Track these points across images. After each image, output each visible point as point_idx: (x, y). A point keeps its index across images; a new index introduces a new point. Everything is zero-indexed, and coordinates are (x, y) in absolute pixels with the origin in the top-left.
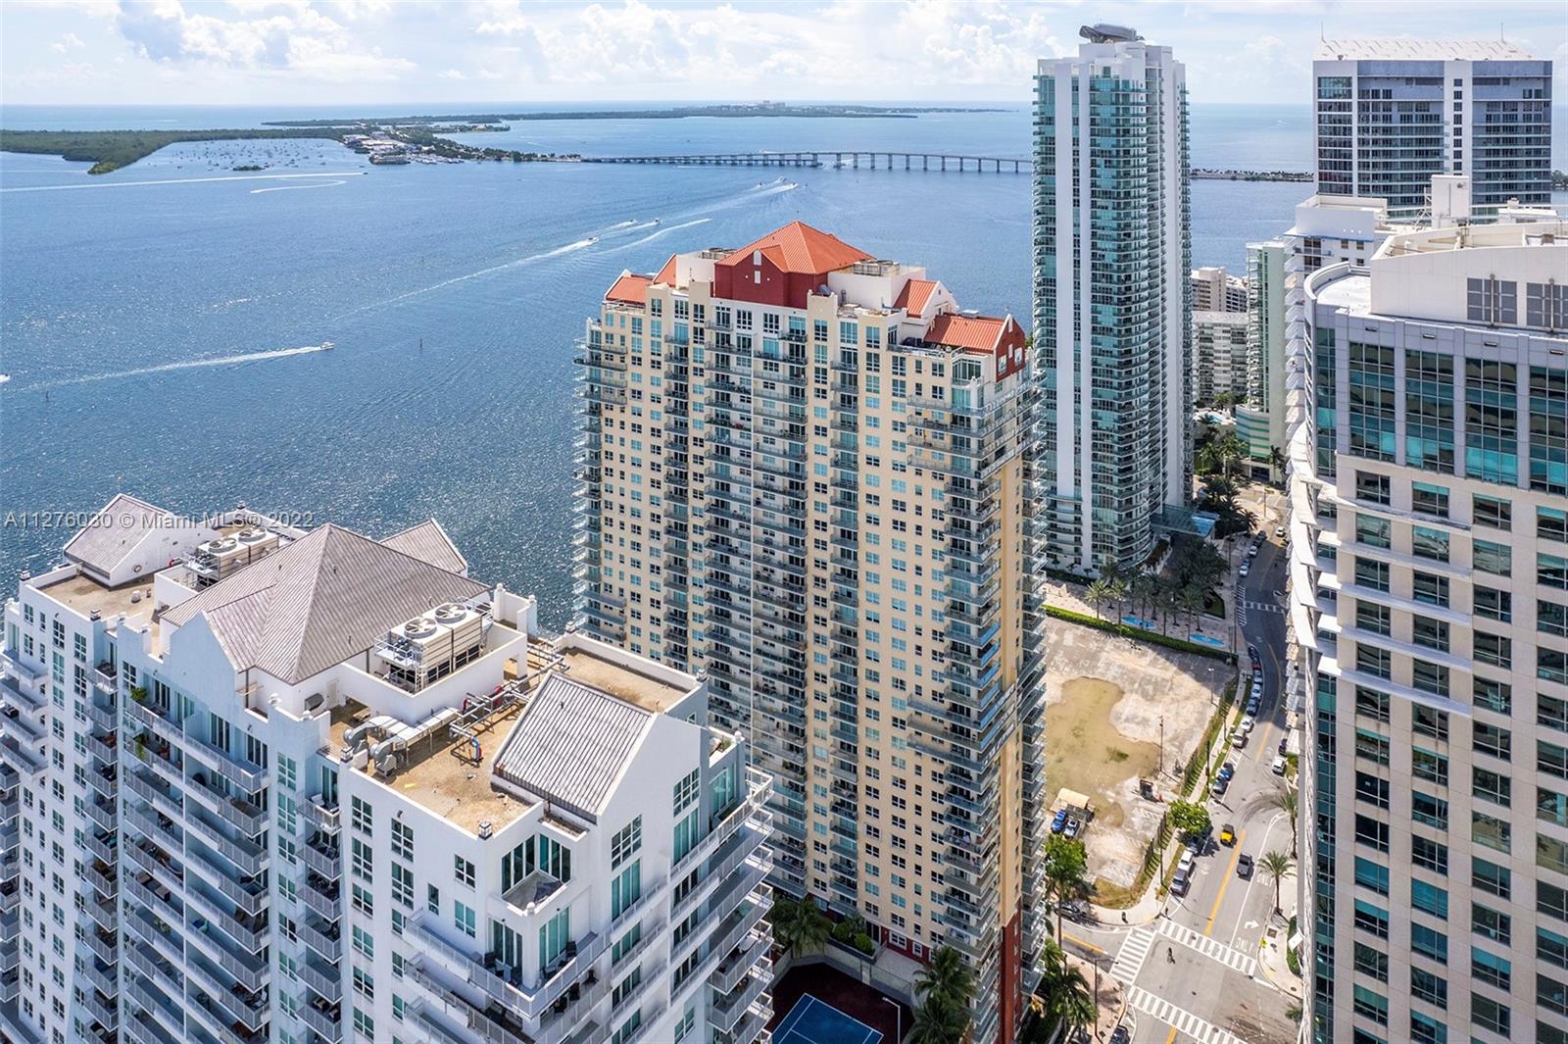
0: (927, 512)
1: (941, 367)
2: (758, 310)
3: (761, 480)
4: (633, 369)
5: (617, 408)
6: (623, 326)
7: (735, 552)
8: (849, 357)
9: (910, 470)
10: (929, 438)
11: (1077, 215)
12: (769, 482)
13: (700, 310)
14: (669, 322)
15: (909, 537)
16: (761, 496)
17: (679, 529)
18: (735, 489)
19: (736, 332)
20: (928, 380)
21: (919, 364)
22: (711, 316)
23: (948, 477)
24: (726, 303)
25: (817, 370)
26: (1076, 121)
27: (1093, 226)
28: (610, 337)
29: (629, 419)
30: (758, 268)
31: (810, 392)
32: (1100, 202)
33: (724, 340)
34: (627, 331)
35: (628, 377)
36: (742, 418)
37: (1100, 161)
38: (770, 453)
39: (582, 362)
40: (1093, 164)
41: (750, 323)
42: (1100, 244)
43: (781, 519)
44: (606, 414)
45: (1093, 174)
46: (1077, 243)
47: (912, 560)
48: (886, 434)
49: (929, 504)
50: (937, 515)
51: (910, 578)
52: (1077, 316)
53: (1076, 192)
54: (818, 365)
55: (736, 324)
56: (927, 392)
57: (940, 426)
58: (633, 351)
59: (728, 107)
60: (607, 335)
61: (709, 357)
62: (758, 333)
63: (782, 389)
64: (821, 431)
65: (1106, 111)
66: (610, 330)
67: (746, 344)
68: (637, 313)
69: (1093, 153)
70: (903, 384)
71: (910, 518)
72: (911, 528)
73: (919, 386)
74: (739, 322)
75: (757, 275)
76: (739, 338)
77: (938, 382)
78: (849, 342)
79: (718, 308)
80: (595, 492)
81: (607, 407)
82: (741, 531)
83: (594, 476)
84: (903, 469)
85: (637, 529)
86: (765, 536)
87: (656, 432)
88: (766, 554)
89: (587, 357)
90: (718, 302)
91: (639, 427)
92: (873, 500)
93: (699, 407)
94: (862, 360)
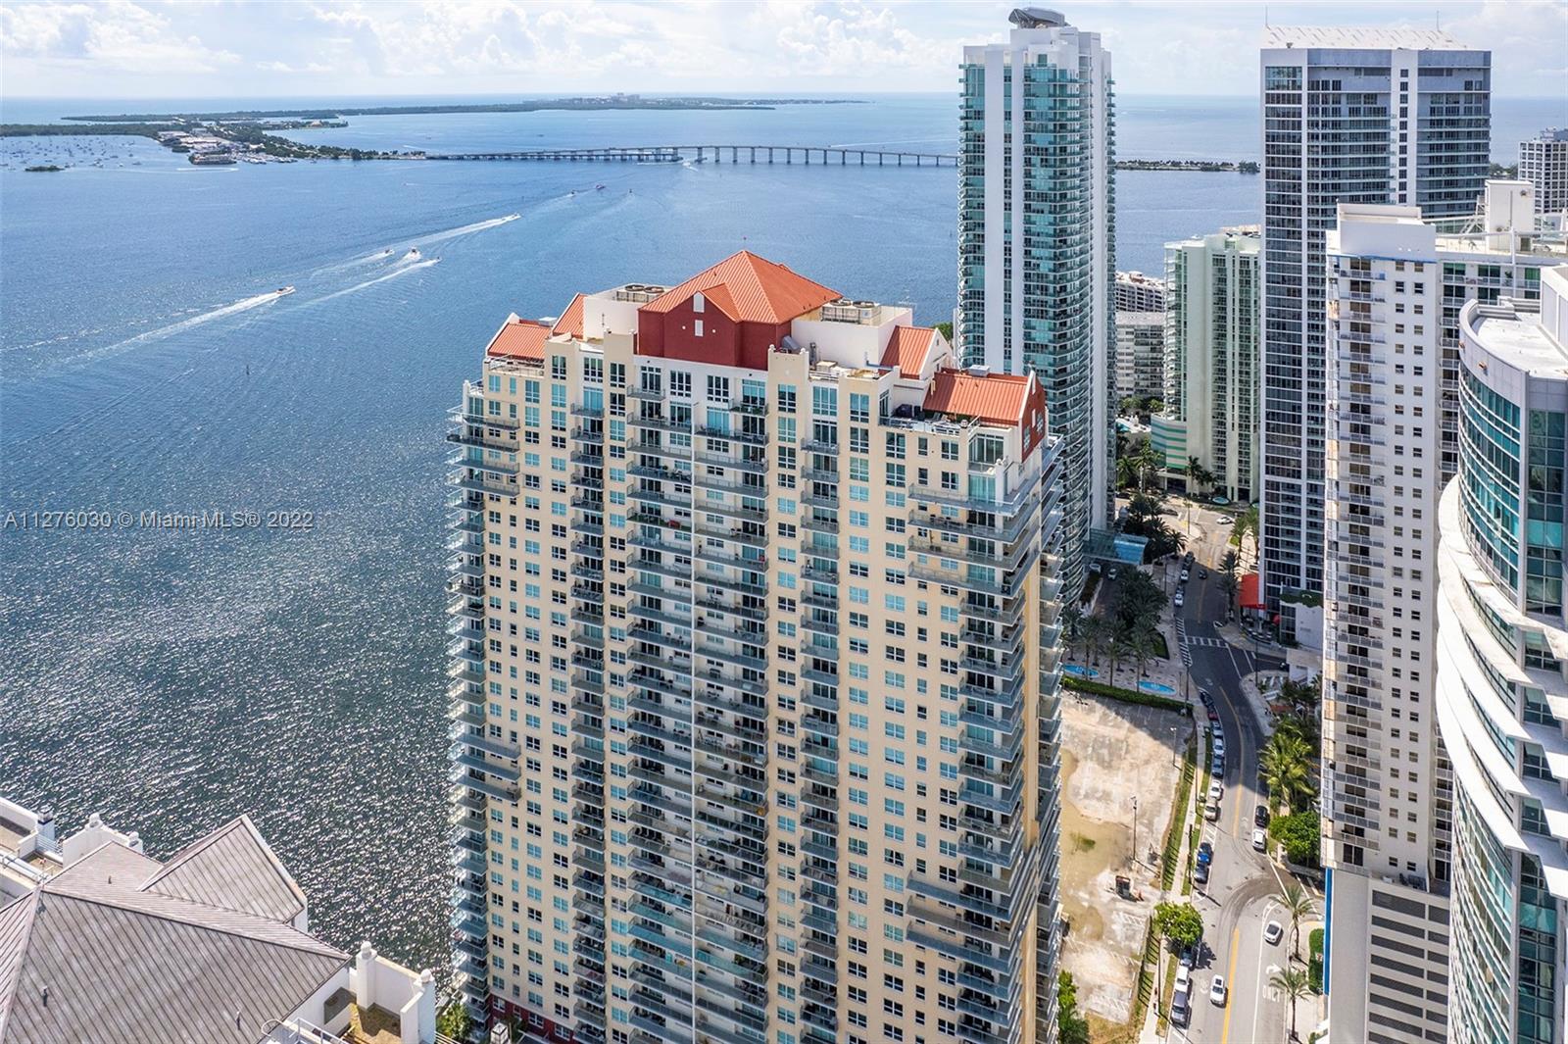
0: (934, 637)
1: (955, 448)
2: (700, 372)
3: (705, 596)
4: (526, 448)
5: (505, 499)
6: (513, 392)
7: (668, 686)
8: (825, 433)
9: (912, 583)
10: (938, 540)
11: (1008, 219)
12: (715, 596)
13: (619, 372)
14: (576, 387)
15: (909, 668)
16: (704, 615)
17: (591, 657)
18: (668, 606)
19: (668, 401)
20: (936, 464)
21: (923, 444)
22: (634, 379)
23: (963, 592)
24: (655, 362)
25: (782, 450)
26: (1008, 116)
27: (1027, 231)
28: (495, 406)
29: (522, 513)
30: (699, 316)
31: (771, 479)
32: (1034, 205)
33: (651, 411)
34: (519, 398)
35: (520, 458)
36: (678, 513)
37: (1036, 159)
38: (718, 559)
39: (457, 439)
40: (1028, 162)
41: (688, 388)
42: (1035, 251)
43: (732, 645)
44: (491, 506)
45: (1028, 174)
46: (1008, 250)
47: (913, 700)
48: (878, 535)
49: (936, 626)
50: (947, 640)
51: (910, 721)
52: (1008, 332)
53: (1008, 194)
54: (783, 444)
55: (669, 390)
56: (935, 480)
57: (955, 526)
58: (527, 424)
60: (491, 403)
61: (633, 433)
62: (700, 402)
63: (733, 476)
64: (786, 530)
65: (1043, 104)
66: (494, 397)
67: (682, 416)
68: (532, 374)
69: (1027, 151)
70: (901, 469)
71: (910, 643)
72: (911, 658)
73: (923, 473)
74: (673, 386)
75: (699, 326)
76: (673, 408)
77: (949, 466)
78: (825, 413)
79: (644, 368)
80: (476, 607)
81: (492, 498)
82: (678, 661)
83: (475, 587)
84: (901, 580)
85: (534, 656)
86: (711, 666)
87: (559, 531)
88: (712, 690)
89: (464, 433)
90: (645, 360)
91: (537, 523)
92: (859, 620)
93: (618, 498)
94: (843, 437)
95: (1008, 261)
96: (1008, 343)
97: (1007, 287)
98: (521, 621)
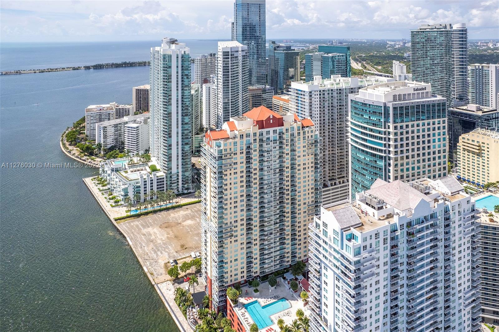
2: (271, 130)
4: (233, 157)
10: (311, 147)
18: (265, 178)
19: (265, 137)
22: (258, 134)
23: (314, 154)
24: (263, 130)
25: (286, 140)
26: (177, 67)
27: (182, 95)
29: (233, 171)
30: (271, 119)
31: (284, 146)
33: (261, 140)
34: (232, 147)
35: (232, 159)
36: (267, 159)
37: (185, 77)
40: (182, 78)
41: (269, 134)
45: (182, 81)
46: (177, 101)
49: (310, 161)
57: (312, 144)
58: (234, 151)
62: (272, 135)
63: (278, 148)
64: (287, 154)
69: (182, 75)
70: (305, 137)
73: (308, 136)
74: (266, 134)
76: (267, 138)
78: (292, 131)
79: (260, 132)
81: (225, 171)
82: (268, 188)
84: (305, 156)
86: (274, 185)
87: (242, 172)
90: (260, 130)
91: (236, 172)
92: (299, 165)
93: (255, 160)
94: (296, 134)
95: (177, 104)
96: (177, 124)
97: (177, 110)
98: (233, 196)
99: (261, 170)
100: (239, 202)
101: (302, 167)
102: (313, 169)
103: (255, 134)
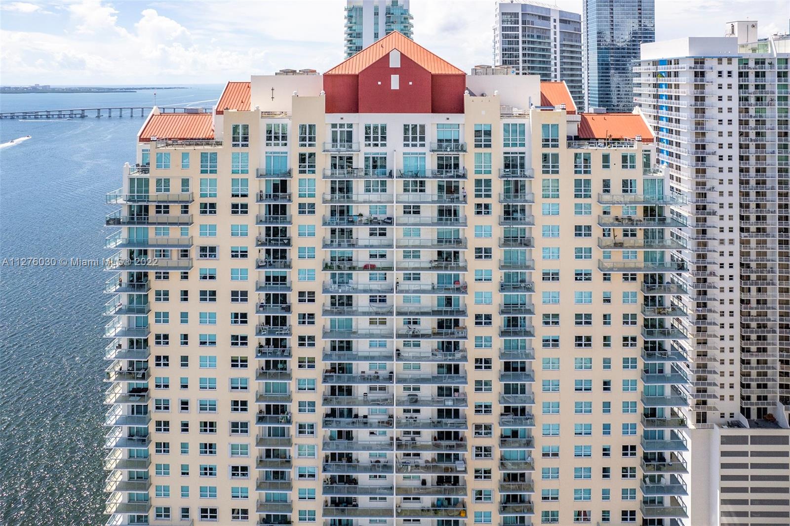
0: (616, 319)
1: (633, 158)
2: (394, 121)
3: (404, 329)
4: (200, 220)
5: (175, 275)
6: (185, 166)
7: (361, 422)
8: (513, 164)
9: (597, 276)
10: (620, 237)
12: (412, 326)
13: (308, 132)
14: (259, 153)
15: (597, 352)
16: (401, 347)
18: (361, 346)
19: (361, 151)
20: (617, 174)
21: (606, 158)
22: (324, 135)
23: (640, 275)
25: (478, 182)
28: (163, 182)
29: (196, 286)
30: (395, 71)
31: (467, 210)
33: (343, 163)
34: (194, 173)
35: (194, 231)
36: (371, 256)
38: (414, 291)
39: (117, 222)
41: (384, 139)
43: (429, 368)
47: (597, 375)
48: (569, 242)
49: (618, 309)
51: (597, 396)
54: (479, 177)
55: (362, 142)
56: (616, 187)
57: (632, 222)
58: (202, 196)
59: (10, 88)
60: (159, 181)
61: (322, 187)
62: (395, 149)
63: (429, 212)
64: (483, 253)
66: (162, 174)
67: (377, 164)
68: (208, 146)
70: (588, 182)
71: (596, 331)
72: (597, 341)
73: (606, 184)
74: (367, 139)
75: (395, 80)
76: (367, 159)
77: (628, 174)
78: (515, 145)
79: (334, 126)
80: (139, 392)
81: (158, 278)
82: (372, 396)
83: (137, 370)
84: (588, 277)
85: (209, 427)
86: (408, 393)
87: (239, 296)
88: (408, 415)
89: (124, 214)
90: (336, 118)
91: (213, 293)
92: (552, 320)
93: (307, 254)
94: (534, 163)
98: (194, 395)
99: (343, 303)
100: (223, 427)
101: (567, 331)
102: (636, 352)
103: (308, 134)
